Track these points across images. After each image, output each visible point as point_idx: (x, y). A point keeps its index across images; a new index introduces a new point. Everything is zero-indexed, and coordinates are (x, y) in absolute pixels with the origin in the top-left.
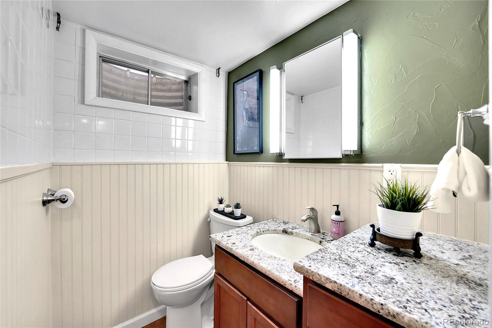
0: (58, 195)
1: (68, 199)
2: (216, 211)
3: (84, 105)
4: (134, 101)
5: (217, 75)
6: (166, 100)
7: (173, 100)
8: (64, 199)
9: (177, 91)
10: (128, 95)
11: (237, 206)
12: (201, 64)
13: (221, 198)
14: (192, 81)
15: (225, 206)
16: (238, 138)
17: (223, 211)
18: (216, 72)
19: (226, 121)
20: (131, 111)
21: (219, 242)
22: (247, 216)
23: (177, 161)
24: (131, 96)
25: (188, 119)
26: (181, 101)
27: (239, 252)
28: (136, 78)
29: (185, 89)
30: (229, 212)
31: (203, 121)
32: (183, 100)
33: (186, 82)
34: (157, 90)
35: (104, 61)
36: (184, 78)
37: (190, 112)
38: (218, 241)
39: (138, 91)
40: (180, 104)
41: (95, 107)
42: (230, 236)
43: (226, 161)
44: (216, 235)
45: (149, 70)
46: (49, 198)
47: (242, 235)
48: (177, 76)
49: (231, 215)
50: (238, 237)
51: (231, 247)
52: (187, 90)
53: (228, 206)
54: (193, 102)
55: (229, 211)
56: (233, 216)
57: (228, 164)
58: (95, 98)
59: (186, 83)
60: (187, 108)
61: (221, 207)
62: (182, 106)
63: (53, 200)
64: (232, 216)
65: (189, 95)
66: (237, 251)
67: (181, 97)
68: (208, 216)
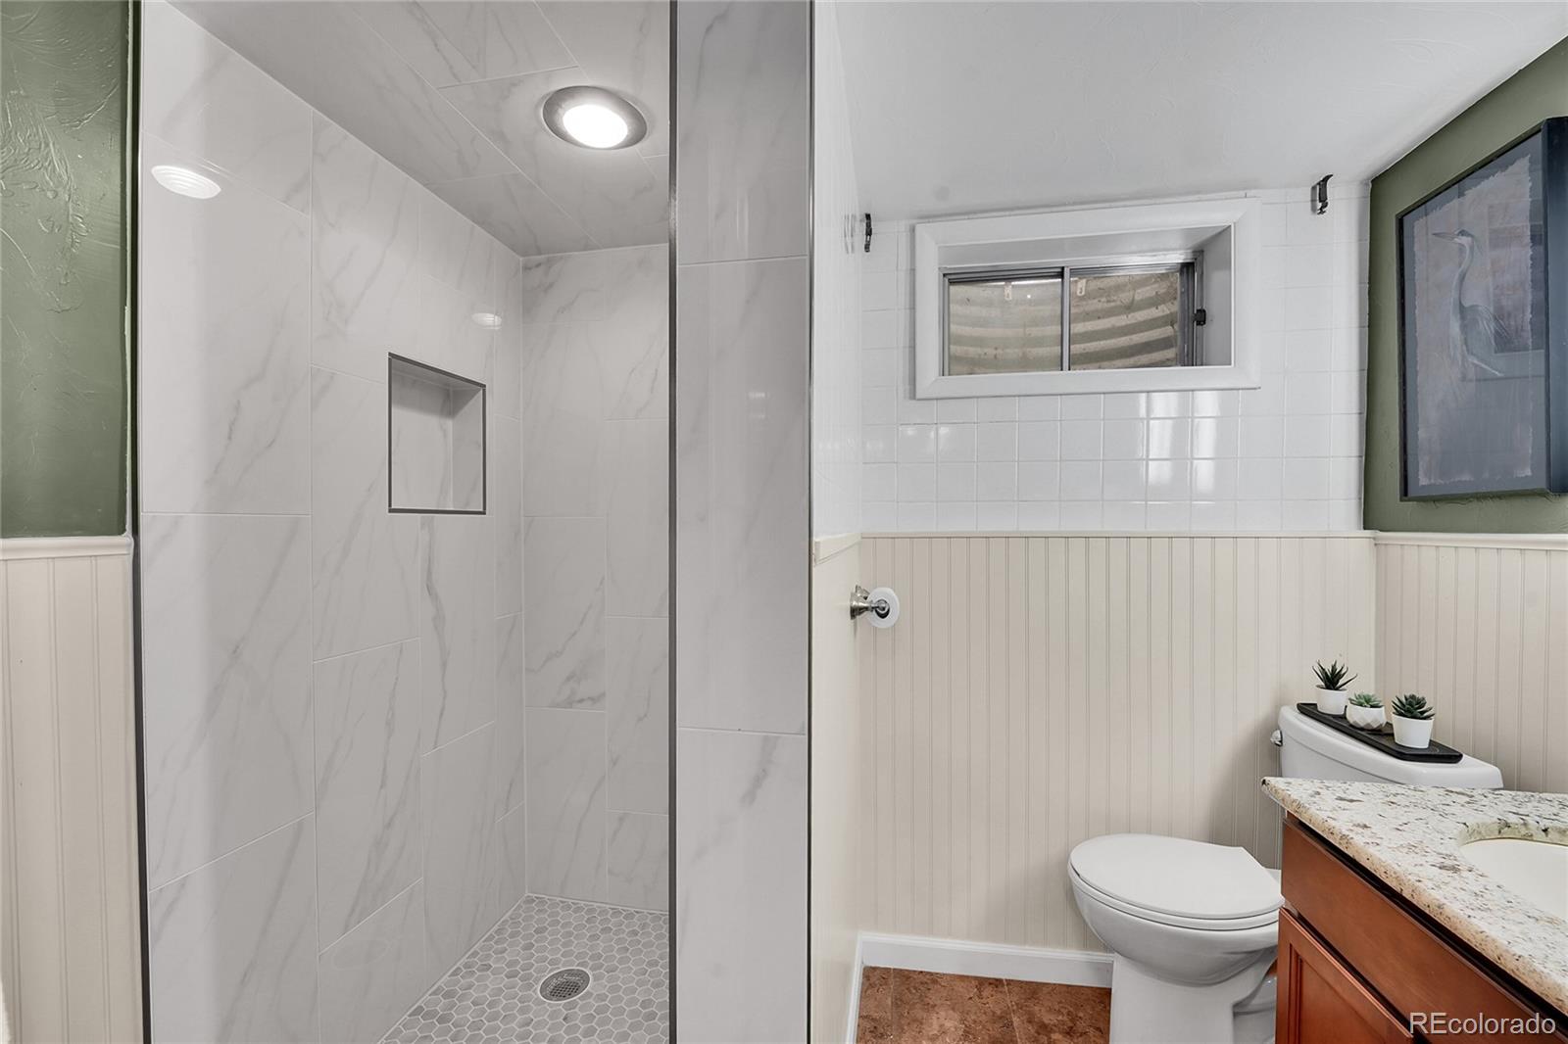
0: (874, 598)
1: (889, 610)
2: (1308, 710)
3: (914, 402)
4: (1025, 364)
5: (1314, 209)
6: (1119, 339)
7: (1142, 334)
8: (884, 609)
9: (1154, 302)
10: (1008, 351)
11: (1412, 708)
12: (1242, 193)
13: (1334, 667)
14: (1210, 259)
15: (1351, 700)
16: (1422, 434)
17: (1343, 717)
18: (1309, 199)
19: (1361, 370)
20: (1014, 396)
21: (1299, 806)
22: (1464, 756)
23: (1152, 530)
24: (1016, 350)
25: (1193, 391)
26: (1168, 331)
27: (1378, 854)
28: (1029, 296)
29: (1182, 293)
30: (1369, 724)
31: (1255, 389)
32: (1176, 327)
33: (1187, 268)
34: (1088, 316)
35: (952, 282)
36: (1178, 257)
37: (1202, 365)
38: (1294, 801)
39: (1035, 332)
40: (1165, 343)
41: (935, 402)
42: (1352, 801)
43: (1365, 528)
44: (1289, 783)
45: (1063, 268)
46: (861, 604)
47: (1411, 809)
48: (1155, 258)
49: (1379, 738)
50: (1389, 811)
51: (1347, 833)
52: (1188, 293)
53: (1366, 702)
54: (1211, 330)
55: (1369, 721)
56: (1387, 744)
57: (1374, 538)
58: (936, 380)
59: (1185, 270)
60: (1191, 356)
61: (1332, 702)
62: (1172, 346)
63: (866, 609)
64: (1384, 741)
65: (1197, 307)
66: (1372, 850)
67: (1170, 320)
68: (1273, 724)
